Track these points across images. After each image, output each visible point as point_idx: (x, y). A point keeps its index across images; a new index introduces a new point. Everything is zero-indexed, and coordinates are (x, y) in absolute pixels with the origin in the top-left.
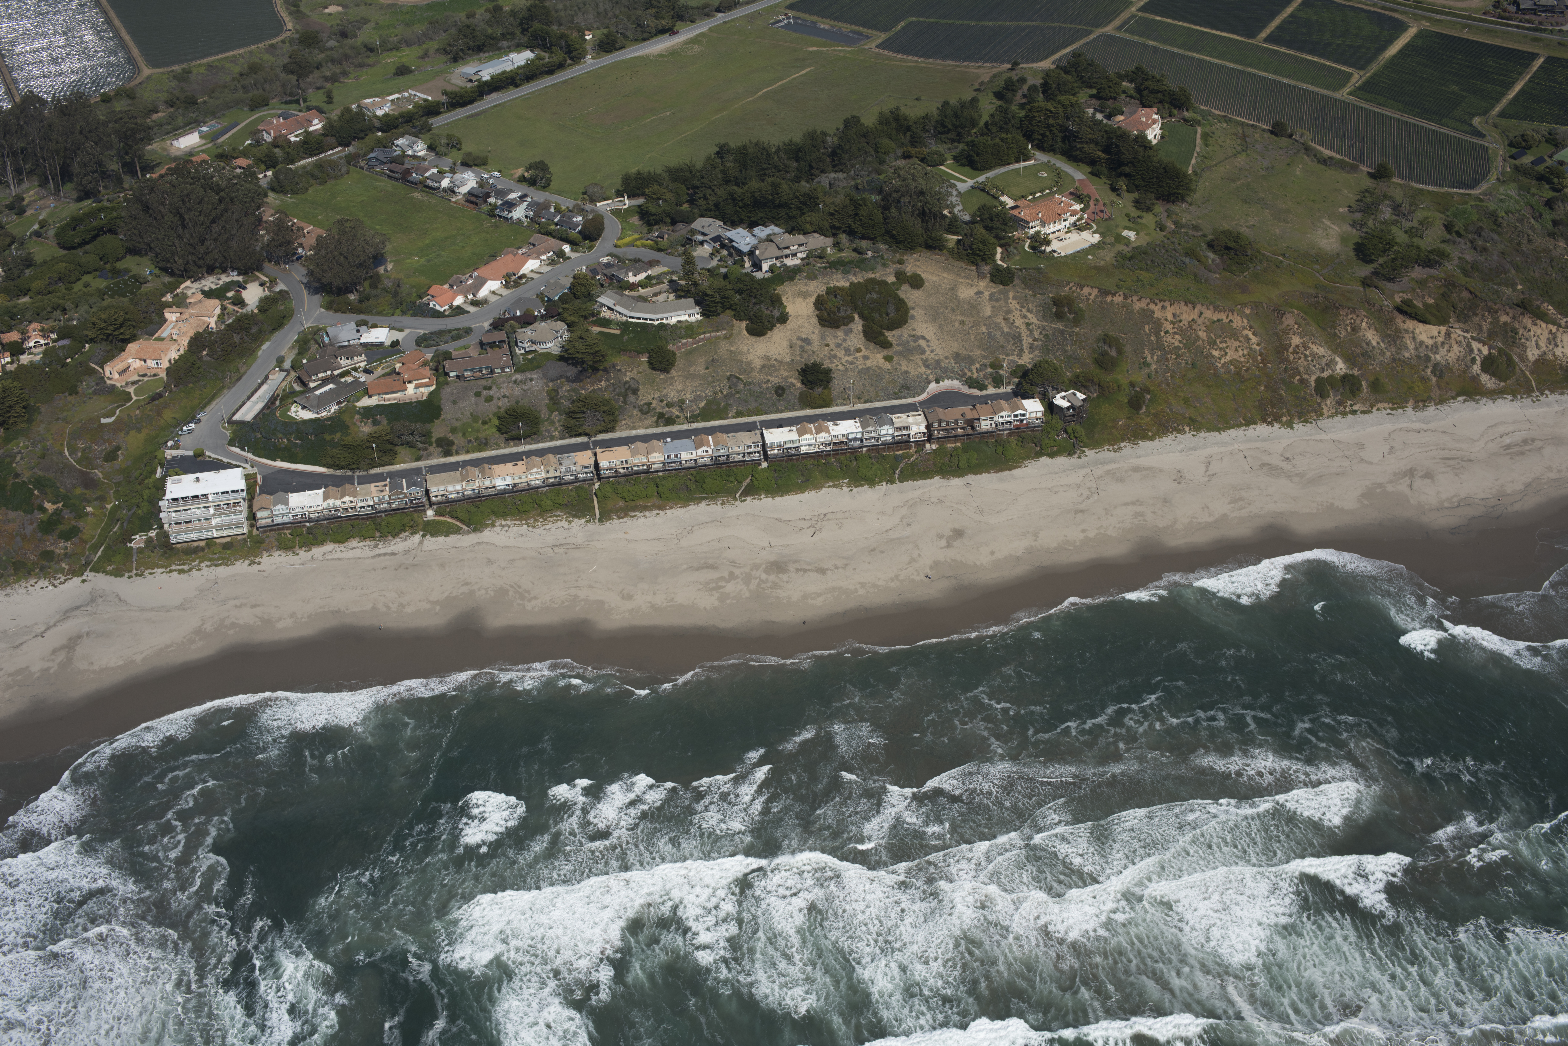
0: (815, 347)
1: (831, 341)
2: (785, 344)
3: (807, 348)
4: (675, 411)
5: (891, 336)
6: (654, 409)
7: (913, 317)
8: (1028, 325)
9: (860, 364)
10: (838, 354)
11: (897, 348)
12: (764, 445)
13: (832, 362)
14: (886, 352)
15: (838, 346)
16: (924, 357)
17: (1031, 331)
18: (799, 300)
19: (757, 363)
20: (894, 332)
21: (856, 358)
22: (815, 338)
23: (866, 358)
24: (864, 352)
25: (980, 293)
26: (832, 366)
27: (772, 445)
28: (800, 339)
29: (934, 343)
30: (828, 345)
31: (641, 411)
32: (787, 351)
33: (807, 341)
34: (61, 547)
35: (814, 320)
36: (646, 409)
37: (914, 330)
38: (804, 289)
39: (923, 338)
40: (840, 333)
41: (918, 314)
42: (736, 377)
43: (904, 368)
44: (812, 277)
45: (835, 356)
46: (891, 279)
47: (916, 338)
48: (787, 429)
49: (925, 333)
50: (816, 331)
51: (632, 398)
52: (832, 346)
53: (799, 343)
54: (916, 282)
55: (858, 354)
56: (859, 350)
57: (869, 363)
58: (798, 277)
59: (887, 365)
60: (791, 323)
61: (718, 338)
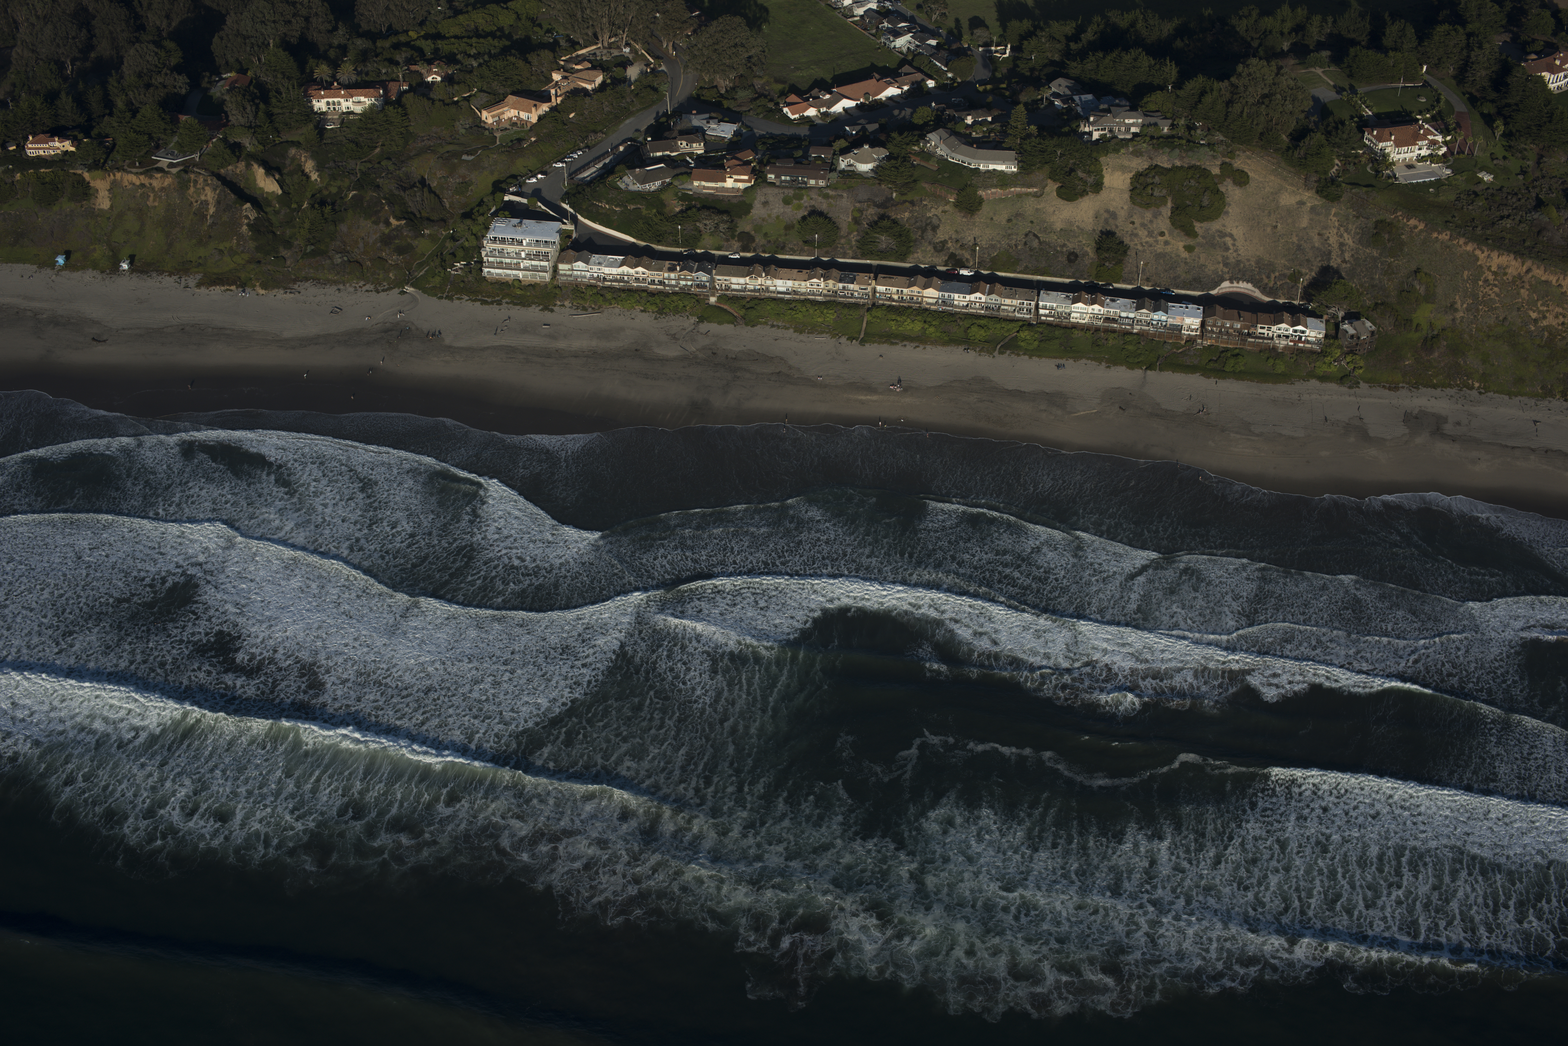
0: (1120, 222)
1: (1137, 219)
2: (1091, 213)
3: (1111, 221)
4: (967, 255)
5: (1198, 227)
6: (949, 249)
7: (1227, 213)
8: (1342, 245)
9: (1159, 248)
10: (1140, 233)
11: (1200, 239)
12: (1037, 305)
13: (1131, 240)
14: (1190, 242)
15: (1143, 225)
16: (1225, 254)
17: (1343, 252)
18: (1118, 174)
19: (1058, 226)
20: (1205, 225)
21: (1157, 241)
22: (1122, 214)
23: (1166, 243)
24: (1167, 237)
25: (1301, 203)
26: (1132, 244)
27: (1046, 307)
28: (1107, 211)
29: (1241, 242)
30: (1133, 223)
31: (935, 248)
32: (1091, 220)
33: (1114, 215)
34: (393, 259)
35: (1127, 196)
36: (940, 247)
37: (1224, 226)
38: (1126, 163)
39: (1231, 236)
40: (1148, 215)
41: (1233, 210)
42: (1035, 236)
43: (1202, 261)
44: (1137, 154)
45: (1136, 235)
46: (1216, 171)
47: (1223, 235)
48: (1064, 294)
49: (1234, 232)
50: (1126, 207)
51: (929, 234)
52: (1137, 225)
53: (1106, 215)
54: (1241, 179)
55: (1160, 238)
56: (1162, 234)
57: (1168, 249)
58: (1122, 151)
59: (1185, 254)
60: (1104, 194)
61: (1027, 194)
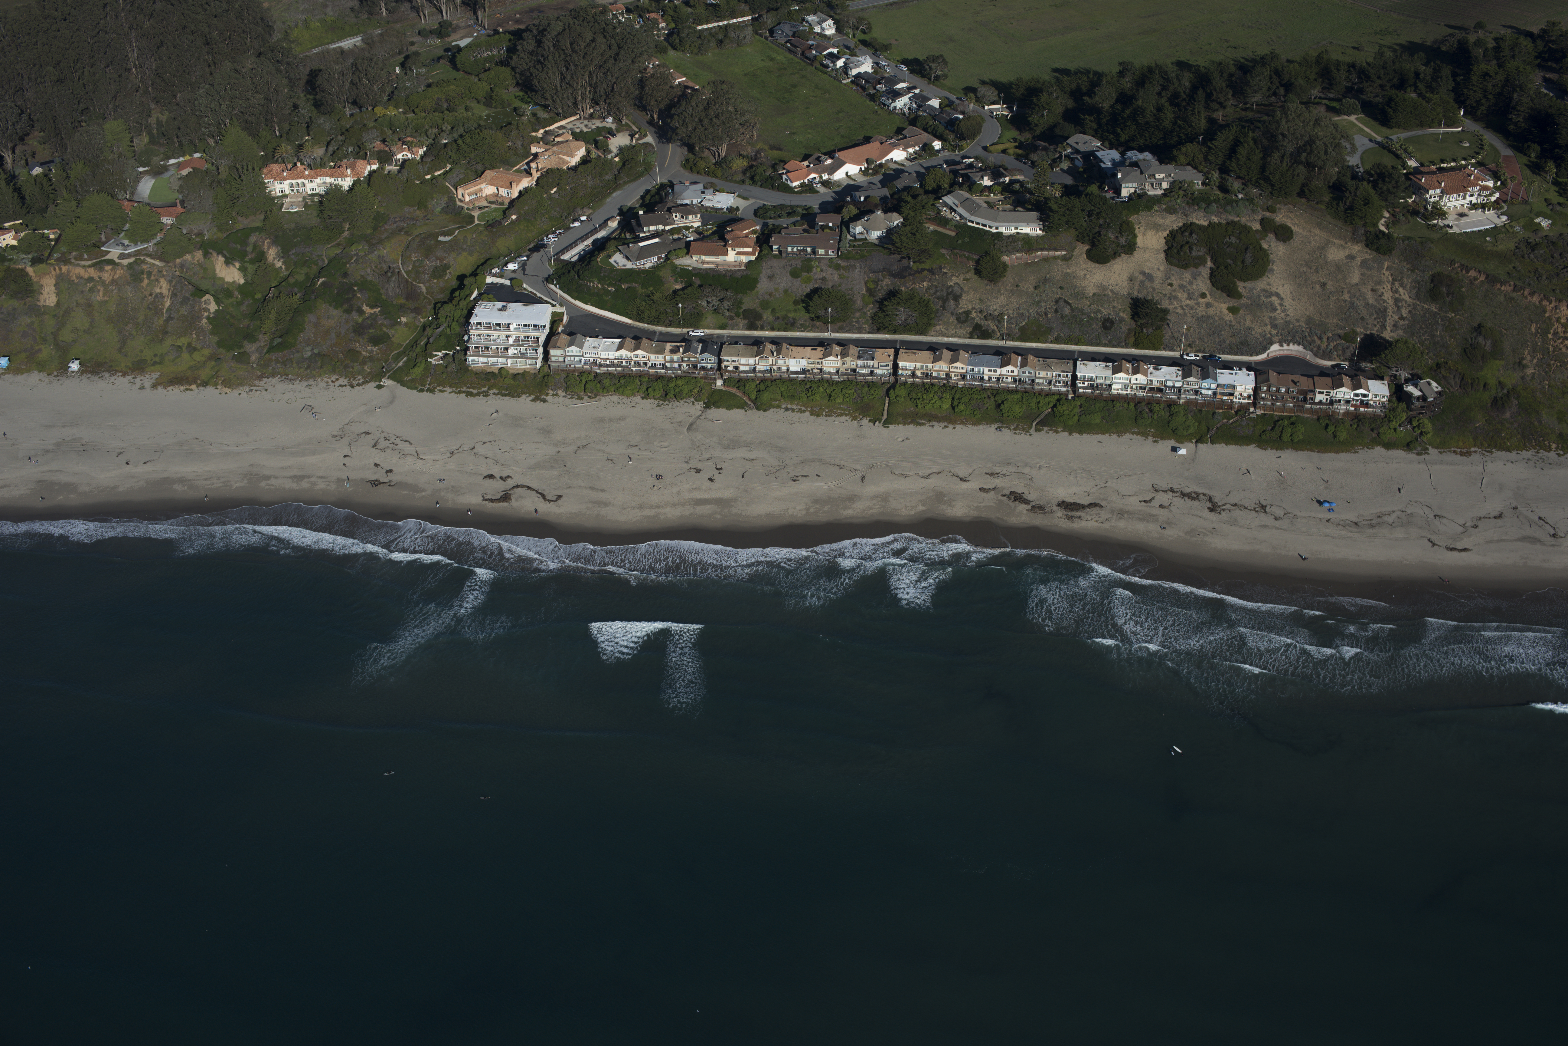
0: (1157, 284)
1: (1175, 280)
2: (1125, 276)
3: (1147, 284)
4: (992, 325)
5: (1241, 286)
6: (972, 319)
7: (1272, 271)
8: (1397, 301)
9: (1201, 311)
10: (1179, 295)
11: (1244, 301)
12: (1074, 377)
13: (1171, 304)
14: (1233, 303)
15: (1182, 287)
16: (1272, 315)
17: (1399, 308)
18: (1151, 233)
19: (1091, 291)
20: (1248, 284)
21: (1198, 304)
22: (1158, 275)
23: (1208, 305)
24: (1209, 299)
25: (1351, 257)
26: (1171, 307)
27: (1083, 379)
28: (1143, 273)
29: (1288, 302)
30: (1171, 285)
31: (958, 319)
32: (1125, 283)
33: (1150, 277)
34: (368, 350)
35: (1162, 256)
36: (963, 318)
37: (1269, 284)
38: (1160, 221)
39: (1277, 295)
40: (1187, 275)
41: (1277, 267)
42: (1065, 301)
43: (1248, 323)
44: (1171, 210)
45: (1176, 298)
46: (1256, 226)
47: (1268, 294)
48: (1103, 364)
49: (1281, 291)
50: (1162, 268)
51: (951, 304)
52: (1175, 287)
53: (1141, 277)
54: (1284, 234)
55: (1201, 300)
56: (1203, 295)
57: (1211, 311)
58: (1156, 208)
59: (1229, 317)
60: (1138, 255)
61: (1055, 258)
